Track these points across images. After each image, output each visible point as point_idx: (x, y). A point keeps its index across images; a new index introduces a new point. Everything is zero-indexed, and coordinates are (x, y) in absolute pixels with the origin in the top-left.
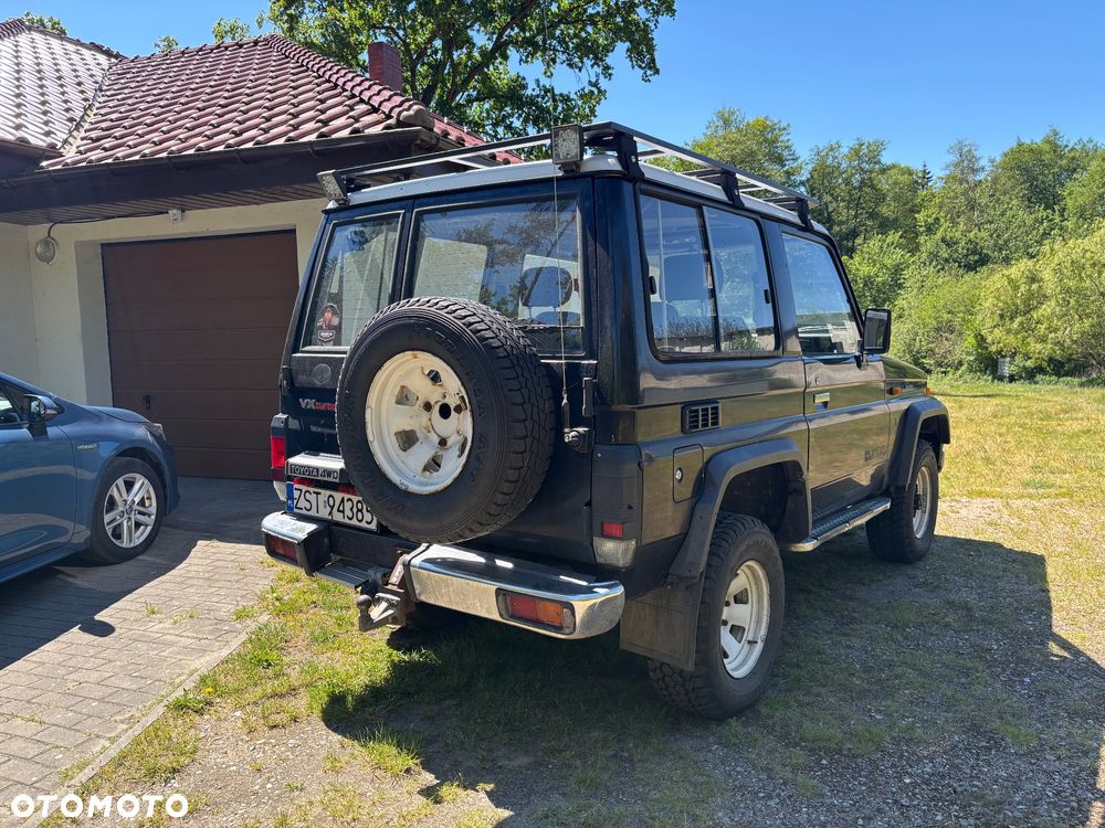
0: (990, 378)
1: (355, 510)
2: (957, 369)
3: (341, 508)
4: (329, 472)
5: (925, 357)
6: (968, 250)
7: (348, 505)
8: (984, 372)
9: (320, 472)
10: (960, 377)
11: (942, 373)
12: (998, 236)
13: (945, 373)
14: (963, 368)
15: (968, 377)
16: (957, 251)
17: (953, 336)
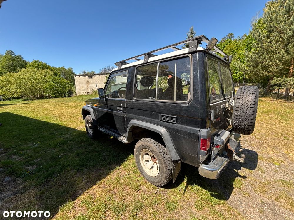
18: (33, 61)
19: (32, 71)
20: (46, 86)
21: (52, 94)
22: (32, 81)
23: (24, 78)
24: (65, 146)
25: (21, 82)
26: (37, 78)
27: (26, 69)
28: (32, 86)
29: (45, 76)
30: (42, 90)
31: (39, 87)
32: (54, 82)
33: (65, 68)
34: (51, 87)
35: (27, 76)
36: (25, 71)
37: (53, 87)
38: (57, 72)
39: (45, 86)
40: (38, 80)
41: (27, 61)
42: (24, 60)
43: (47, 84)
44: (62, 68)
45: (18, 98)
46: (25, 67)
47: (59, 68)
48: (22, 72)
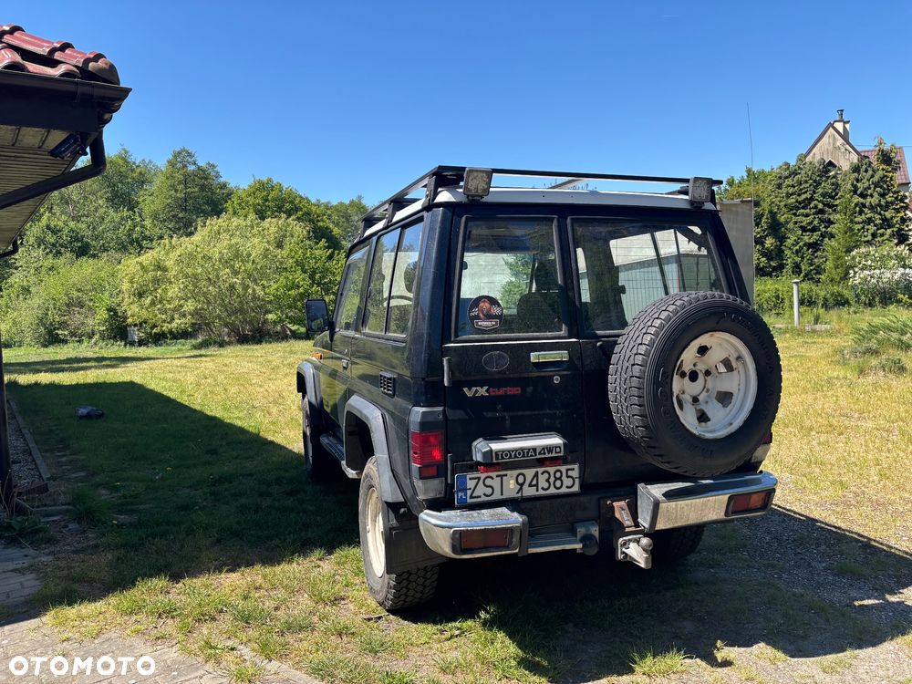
0: (123, 343)
1: (552, 480)
2: (91, 338)
3: (534, 482)
4: (550, 449)
5: (58, 329)
6: (71, 237)
7: (542, 479)
8: (115, 338)
9: (538, 451)
10: (95, 344)
11: (77, 341)
12: (94, 228)
13: (79, 341)
14: (97, 337)
15: (102, 344)
16: (61, 238)
17: (83, 310)
18: (251, 182)
19: (237, 227)
20: (276, 286)
21: (293, 321)
22: (233, 267)
23: (210, 254)
24: (226, 485)
25: (200, 270)
26: (249, 255)
27: (220, 220)
28: (232, 287)
29: (280, 245)
30: (261, 307)
31: (254, 290)
32: (305, 272)
33: (363, 202)
34: (293, 292)
35: (220, 249)
36: (216, 228)
37: (301, 290)
38: (331, 226)
39: (274, 286)
40: (253, 262)
41: (232, 185)
42: (222, 180)
43: (282, 279)
44: (352, 204)
45: (184, 335)
46: (218, 214)
47: (341, 204)
48: (207, 229)
